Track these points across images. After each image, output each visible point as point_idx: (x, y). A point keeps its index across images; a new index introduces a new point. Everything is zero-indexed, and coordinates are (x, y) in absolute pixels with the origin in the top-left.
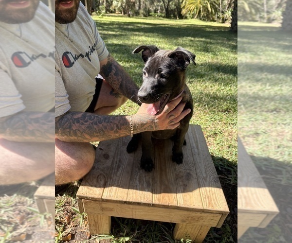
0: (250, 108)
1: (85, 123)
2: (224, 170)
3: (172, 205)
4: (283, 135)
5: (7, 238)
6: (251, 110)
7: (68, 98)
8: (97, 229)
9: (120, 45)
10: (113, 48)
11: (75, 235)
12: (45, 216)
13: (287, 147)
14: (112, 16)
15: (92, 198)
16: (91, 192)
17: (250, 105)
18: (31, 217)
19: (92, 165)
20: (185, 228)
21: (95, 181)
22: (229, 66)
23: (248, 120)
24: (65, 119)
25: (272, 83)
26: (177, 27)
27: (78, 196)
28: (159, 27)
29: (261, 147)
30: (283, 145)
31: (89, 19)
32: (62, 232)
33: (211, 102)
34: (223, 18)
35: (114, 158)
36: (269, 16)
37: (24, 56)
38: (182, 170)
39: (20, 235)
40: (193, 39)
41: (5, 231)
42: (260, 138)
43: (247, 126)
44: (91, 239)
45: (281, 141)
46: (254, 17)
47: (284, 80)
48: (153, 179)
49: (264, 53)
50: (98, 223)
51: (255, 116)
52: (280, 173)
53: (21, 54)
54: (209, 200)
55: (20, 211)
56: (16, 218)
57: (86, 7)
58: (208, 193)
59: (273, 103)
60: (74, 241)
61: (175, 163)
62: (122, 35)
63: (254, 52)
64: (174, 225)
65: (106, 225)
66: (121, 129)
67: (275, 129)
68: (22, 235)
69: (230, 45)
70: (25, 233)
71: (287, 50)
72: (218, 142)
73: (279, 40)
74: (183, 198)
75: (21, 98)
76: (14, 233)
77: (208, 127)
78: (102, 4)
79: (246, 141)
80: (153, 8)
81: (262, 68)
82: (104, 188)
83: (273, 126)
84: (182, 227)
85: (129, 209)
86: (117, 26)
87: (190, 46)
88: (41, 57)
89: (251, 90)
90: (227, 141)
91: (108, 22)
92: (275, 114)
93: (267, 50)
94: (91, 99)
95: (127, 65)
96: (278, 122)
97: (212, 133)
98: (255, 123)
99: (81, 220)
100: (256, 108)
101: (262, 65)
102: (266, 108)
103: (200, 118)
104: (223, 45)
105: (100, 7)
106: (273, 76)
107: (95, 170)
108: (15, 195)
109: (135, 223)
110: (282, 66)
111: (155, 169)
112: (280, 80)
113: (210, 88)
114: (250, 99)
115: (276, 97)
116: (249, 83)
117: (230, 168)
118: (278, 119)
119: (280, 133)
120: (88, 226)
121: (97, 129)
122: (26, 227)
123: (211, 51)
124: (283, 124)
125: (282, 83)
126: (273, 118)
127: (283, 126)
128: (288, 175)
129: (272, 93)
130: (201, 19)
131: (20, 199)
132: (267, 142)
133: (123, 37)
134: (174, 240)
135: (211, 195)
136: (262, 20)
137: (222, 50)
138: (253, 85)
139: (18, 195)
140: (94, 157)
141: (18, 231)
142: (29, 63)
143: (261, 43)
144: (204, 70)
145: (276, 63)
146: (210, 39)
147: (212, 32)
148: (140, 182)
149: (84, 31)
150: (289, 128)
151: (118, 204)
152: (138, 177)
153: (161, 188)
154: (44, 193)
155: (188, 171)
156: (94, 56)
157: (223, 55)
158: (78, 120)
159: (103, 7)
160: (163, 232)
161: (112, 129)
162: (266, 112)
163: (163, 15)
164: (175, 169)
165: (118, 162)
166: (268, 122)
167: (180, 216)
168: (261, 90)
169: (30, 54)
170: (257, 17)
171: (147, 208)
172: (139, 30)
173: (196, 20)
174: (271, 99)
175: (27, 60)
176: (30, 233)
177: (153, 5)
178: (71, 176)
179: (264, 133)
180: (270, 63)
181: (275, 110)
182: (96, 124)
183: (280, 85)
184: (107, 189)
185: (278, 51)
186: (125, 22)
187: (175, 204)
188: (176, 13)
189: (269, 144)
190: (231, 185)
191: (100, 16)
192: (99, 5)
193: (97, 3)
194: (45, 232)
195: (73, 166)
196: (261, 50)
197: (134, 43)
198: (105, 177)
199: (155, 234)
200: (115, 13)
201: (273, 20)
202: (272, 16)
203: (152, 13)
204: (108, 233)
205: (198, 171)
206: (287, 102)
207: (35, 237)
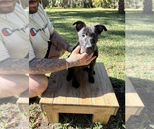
0: (129, 54)
1: (43, 64)
2: (117, 85)
3: (89, 104)
4: (147, 67)
5: (6, 126)
6: (129, 55)
7: (34, 52)
8: (52, 120)
9: (61, 24)
10: (57, 25)
11: (40, 124)
12: (25, 114)
13: (149, 73)
14: (56, 9)
15: (48, 104)
16: (47, 100)
17: (129, 52)
18: (17, 115)
19: (47, 87)
20: (98, 117)
21: (49, 95)
22: (118, 31)
23: (128, 60)
24: (32, 62)
25: (140, 40)
26: (90, 12)
27: (40, 103)
28: (81, 13)
29: (136, 73)
30: (147, 72)
31: (43, 11)
32: (34, 123)
33: (109, 51)
34: (114, 6)
35: (58, 82)
36: (137, 5)
37: (8, 30)
38: (94, 86)
39: (12, 124)
40: (99, 18)
41: (4, 123)
42: (135, 69)
43: (128, 63)
44: (49, 125)
45: (146, 70)
46: (129, 6)
47: (146, 38)
48: (79, 92)
49: (135, 25)
50: (52, 117)
51: (132, 58)
52: (146, 87)
53: (7, 29)
54: (108, 101)
55: (12, 112)
56: (9, 115)
57: (42, 5)
58: (108, 97)
59: (141, 51)
60: (40, 127)
61: (91, 83)
62: (61, 18)
63: (130, 24)
64: (92, 115)
65: (56, 118)
66: (61, 66)
67: (142, 64)
68: (14, 124)
69: (118, 20)
70: (15, 123)
71: (147, 23)
72: (114, 71)
73: (143, 18)
74: (95, 101)
75: (8, 52)
76: (9, 123)
77: (108, 63)
78: (50, 3)
79: (128, 71)
80: (77, 3)
81: (134, 33)
82: (54, 98)
83: (141, 62)
84: (96, 116)
85: (67, 108)
86: (59, 14)
87: (97, 22)
88: (17, 31)
89: (129, 44)
90: (119, 70)
91: (54, 12)
92: (142, 56)
93: (136, 23)
94: (46, 52)
95: (65, 34)
96: (144, 60)
97: (110, 66)
98: (132, 61)
99: (43, 116)
100: (132, 54)
101: (134, 31)
102: (137, 53)
103: (104, 59)
104: (115, 20)
105: (49, 4)
106: (140, 36)
107: (48, 89)
108: (8, 103)
109: (72, 116)
110: (145, 31)
111: (80, 86)
112: (144, 39)
113: (109, 43)
114: (129, 49)
115: (142, 47)
116: (128, 40)
117: (120, 84)
118: (144, 59)
119: (146, 66)
120: (47, 119)
121: (49, 66)
122: (15, 120)
123: (109, 24)
124: (146, 61)
125: (145, 40)
126: (141, 59)
127: (147, 62)
128: (151, 88)
129: (140, 45)
130: (103, 7)
131: (11, 105)
132: (138, 71)
133: (62, 19)
134: (92, 123)
135: (110, 98)
136: (133, 7)
137: (114, 23)
138: (130, 41)
139: (10, 103)
140: (48, 82)
141: (11, 122)
142: (11, 34)
143: (133, 20)
144: (105, 34)
145: (141, 30)
146: (108, 18)
147: (109, 13)
148: (72, 94)
149: (41, 17)
150: (150, 63)
151: (62, 106)
152: (71, 91)
153: (83, 96)
154: (21, 102)
155: (97, 87)
156: (47, 30)
157: (115, 26)
158: (39, 62)
159: (51, 4)
160: (86, 120)
161: (57, 66)
162: (138, 55)
163: (83, 6)
164: (91, 86)
165: (60, 84)
166: (139, 61)
167: (94, 110)
168: (134, 44)
169: (12, 29)
170: (130, 6)
171: (76, 107)
172: (70, 15)
173: (101, 8)
174: (140, 48)
175: (10, 32)
176: (18, 123)
177: (77, 1)
178: (36, 93)
179: (137, 66)
180: (138, 30)
181: (142, 54)
182: (48, 64)
183: (144, 41)
184: (55, 99)
185: (142, 23)
186: (63, 11)
187: (91, 104)
188: (89, 5)
189: (140, 72)
190: (121, 93)
191: (50, 9)
192: (49, 3)
193: (48, 2)
194: (25, 122)
195: (37, 87)
196: (133, 23)
197: (68, 22)
198: (54, 92)
199: (83, 121)
200: (57, 7)
201: (139, 7)
202: (138, 5)
203: (77, 6)
204: (58, 122)
205: (103, 86)
206: (148, 50)
207: (20, 125)
